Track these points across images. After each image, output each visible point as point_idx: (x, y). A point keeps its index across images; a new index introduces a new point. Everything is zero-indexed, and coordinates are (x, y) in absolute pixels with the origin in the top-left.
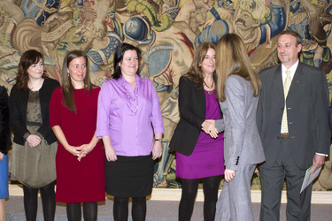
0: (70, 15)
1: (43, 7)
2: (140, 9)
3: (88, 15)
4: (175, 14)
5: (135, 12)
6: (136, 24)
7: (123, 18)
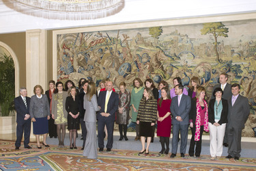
0: (135, 74)
1: (126, 72)
2: (159, 72)
3: (141, 75)
4: (171, 74)
5: (157, 74)
6: (157, 77)
7: (153, 76)
